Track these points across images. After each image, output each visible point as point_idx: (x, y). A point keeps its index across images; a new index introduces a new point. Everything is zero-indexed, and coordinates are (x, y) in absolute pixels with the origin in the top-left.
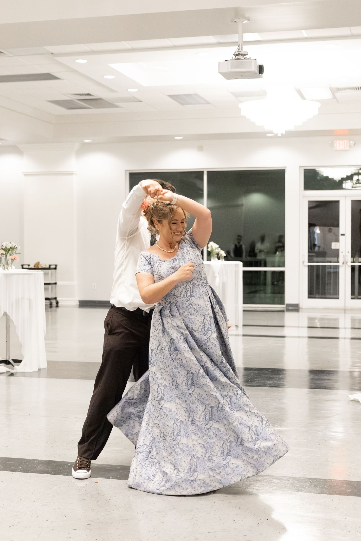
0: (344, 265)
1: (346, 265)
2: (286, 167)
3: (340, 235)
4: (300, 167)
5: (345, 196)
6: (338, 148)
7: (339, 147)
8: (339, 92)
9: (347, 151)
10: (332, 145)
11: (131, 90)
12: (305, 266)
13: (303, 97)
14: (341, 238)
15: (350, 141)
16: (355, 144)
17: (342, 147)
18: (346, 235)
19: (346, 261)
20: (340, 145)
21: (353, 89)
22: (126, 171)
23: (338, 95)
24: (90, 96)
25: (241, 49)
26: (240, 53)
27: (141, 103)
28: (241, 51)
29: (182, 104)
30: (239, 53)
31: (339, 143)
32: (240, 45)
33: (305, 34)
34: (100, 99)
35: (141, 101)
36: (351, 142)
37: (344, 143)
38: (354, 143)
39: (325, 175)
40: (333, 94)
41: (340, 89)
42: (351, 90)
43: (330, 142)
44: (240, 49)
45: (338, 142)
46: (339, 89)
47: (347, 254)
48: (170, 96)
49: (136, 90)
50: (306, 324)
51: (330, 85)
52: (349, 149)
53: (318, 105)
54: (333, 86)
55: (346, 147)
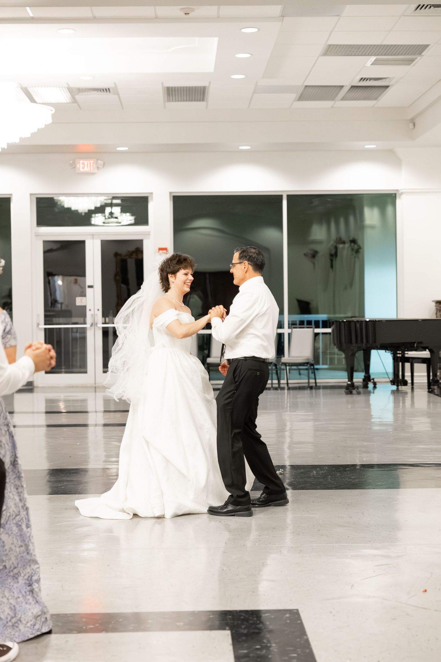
0: (93, 327)
1: (96, 327)
2: (11, 194)
3: (87, 287)
4: (31, 194)
5: (93, 235)
6: (81, 170)
7: (83, 168)
8: (80, 94)
9: (93, 174)
10: (73, 166)
12: (40, 329)
13: (33, 100)
14: (89, 291)
15: (97, 160)
16: (104, 164)
17: (86, 169)
18: (95, 287)
19: (96, 322)
20: (85, 165)
21: (99, 91)
23: (79, 97)
31: (83, 164)
33: (30, 12)
36: (100, 162)
37: (90, 163)
38: (102, 163)
39: (66, 206)
40: (73, 97)
41: (82, 89)
42: (95, 92)
43: (71, 162)
45: (81, 162)
46: (80, 90)
47: (96, 312)
50: (42, 408)
51: (67, 84)
52: (96, 171)
53: (52, 111)
54: (72, 85)
55: (92, 169)
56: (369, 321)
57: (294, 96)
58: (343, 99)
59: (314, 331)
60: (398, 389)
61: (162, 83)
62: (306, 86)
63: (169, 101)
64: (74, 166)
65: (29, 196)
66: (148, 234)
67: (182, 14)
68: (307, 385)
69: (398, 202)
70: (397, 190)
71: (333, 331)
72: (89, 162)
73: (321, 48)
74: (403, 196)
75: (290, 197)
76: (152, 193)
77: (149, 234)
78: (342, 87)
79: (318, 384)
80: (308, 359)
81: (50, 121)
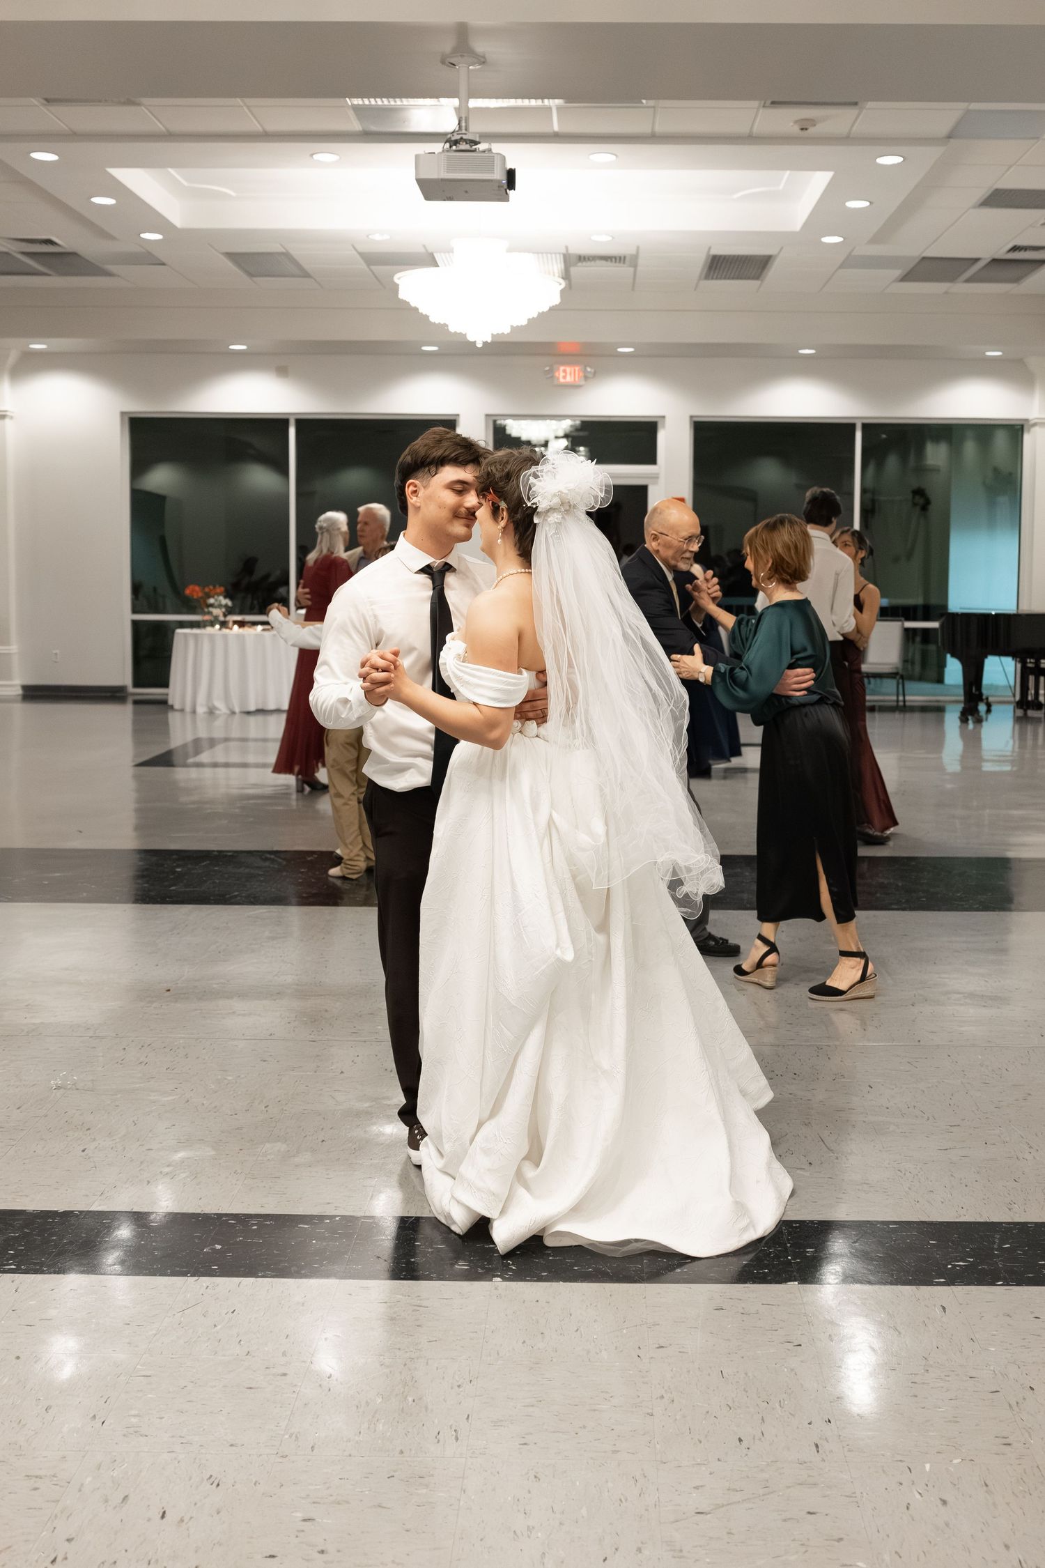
2: (458, 415)
4: (486, 415)
6: (562, 380)
7: (565, 377)
8: (580, 264)
9: (579, 387)
10: (550, 374)
11: (147, 236)
15: (585, 366)
16: (595, 373)
17: (569, 379)
20: (567, 374)
21: (609, 260)
22: (123, 414)
23: (577, 271)
24: (52, 246)
25: (466, 130)
26: (464, 137)
27: (163, 267)
28: (466, 134)
29: (251, 275)
30: (462, 138)
31: (565, 371)
32: (464, 118)
34: (74, 254)
35: (163, 264)
36: (589, 369)
37: (575, 370)
38: (593, 371)
40: (567, 268)
41: (584, 258)
42: (603, 262)
43: (547, 369)
44: (464, 128)
45: (562, 368)
46: (582, 259)
48: (231, 256)
49: (158, 237)
51: (567, 248)
52: (582, 382)
53: (560, 284)
54: (571, 251)
55: (577, 379)
56: (997, 615)
57: (898, 273)
58: (968, 281)
59: (903, 624)
60: (1025, 714)
61: (710, 248)
62: (924, 258)
63: (707, 277)
64: (549, 376)
65: (483, 418)
66: (655, 477)
67: (796, 129)
68: (895, 704)
69: (1027, 438)
70: (1027, 420)
71: (942, 626)
72: (572, 369)
73: (982, 193)
74: (1036, 429)
75: (866, 427)
76: (664, 417)
77: (658, 478)
78: (977, 260)
79: (907, 704)
80: (897, 668)
81: (556, 300)
